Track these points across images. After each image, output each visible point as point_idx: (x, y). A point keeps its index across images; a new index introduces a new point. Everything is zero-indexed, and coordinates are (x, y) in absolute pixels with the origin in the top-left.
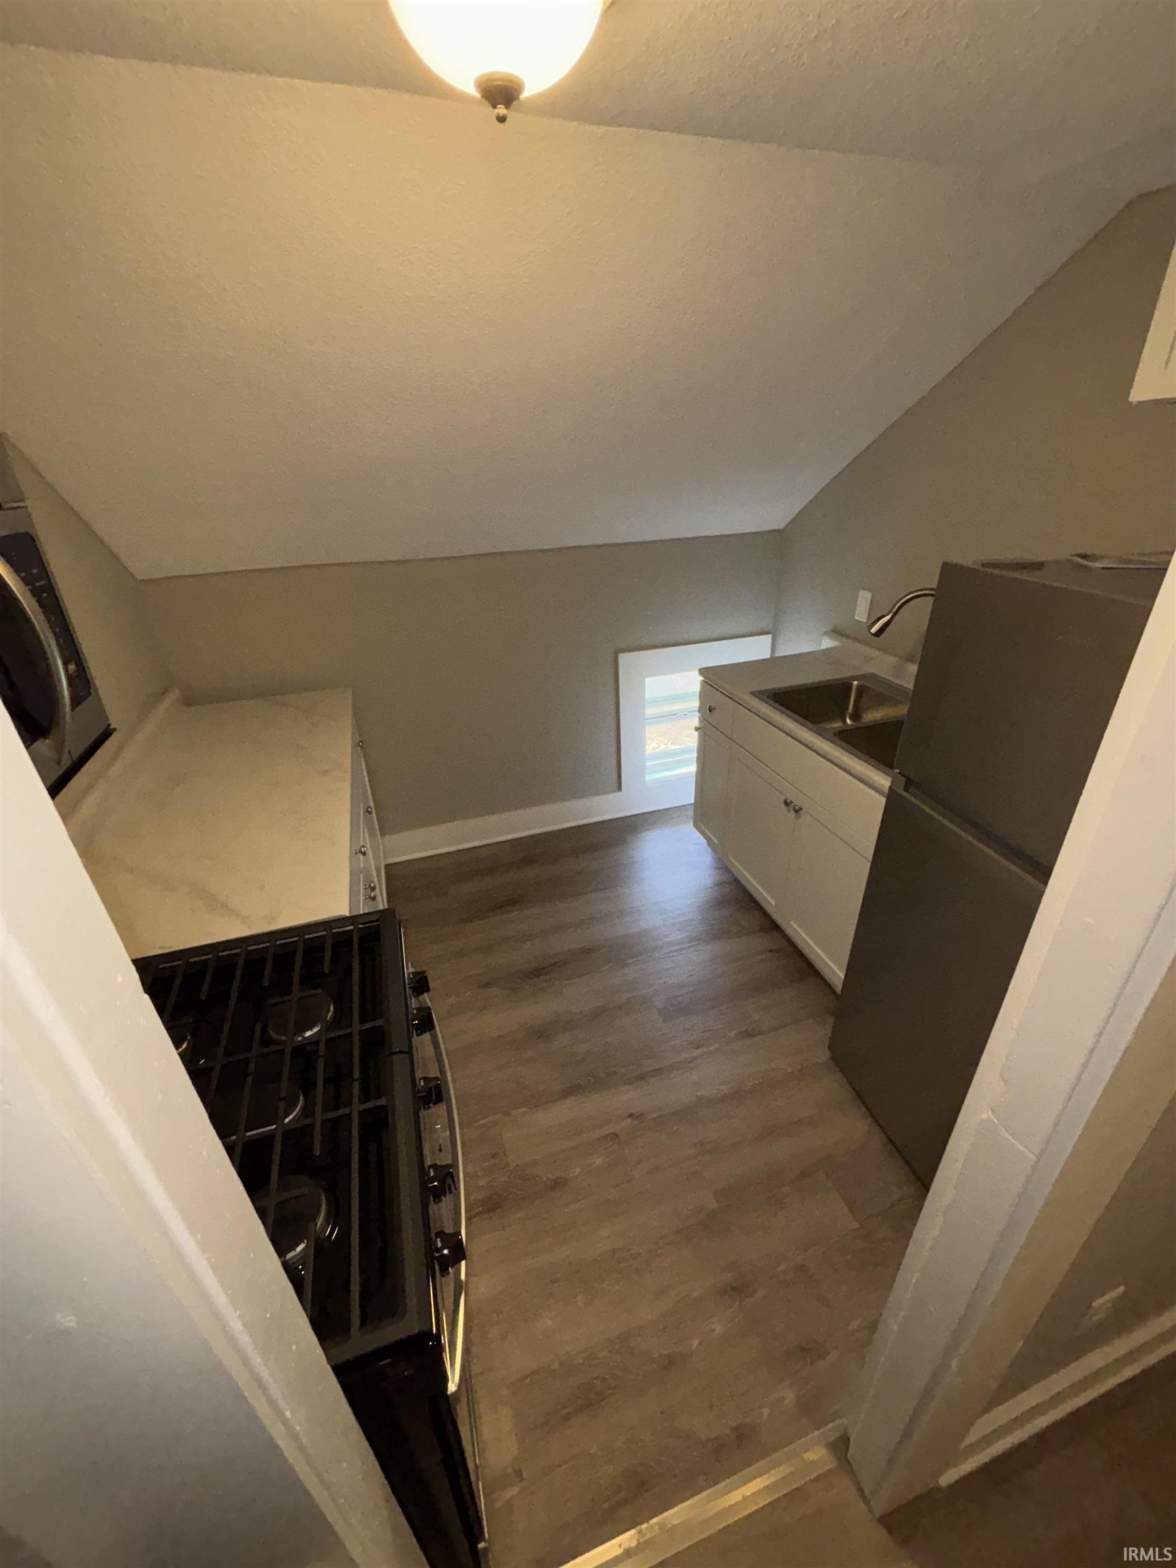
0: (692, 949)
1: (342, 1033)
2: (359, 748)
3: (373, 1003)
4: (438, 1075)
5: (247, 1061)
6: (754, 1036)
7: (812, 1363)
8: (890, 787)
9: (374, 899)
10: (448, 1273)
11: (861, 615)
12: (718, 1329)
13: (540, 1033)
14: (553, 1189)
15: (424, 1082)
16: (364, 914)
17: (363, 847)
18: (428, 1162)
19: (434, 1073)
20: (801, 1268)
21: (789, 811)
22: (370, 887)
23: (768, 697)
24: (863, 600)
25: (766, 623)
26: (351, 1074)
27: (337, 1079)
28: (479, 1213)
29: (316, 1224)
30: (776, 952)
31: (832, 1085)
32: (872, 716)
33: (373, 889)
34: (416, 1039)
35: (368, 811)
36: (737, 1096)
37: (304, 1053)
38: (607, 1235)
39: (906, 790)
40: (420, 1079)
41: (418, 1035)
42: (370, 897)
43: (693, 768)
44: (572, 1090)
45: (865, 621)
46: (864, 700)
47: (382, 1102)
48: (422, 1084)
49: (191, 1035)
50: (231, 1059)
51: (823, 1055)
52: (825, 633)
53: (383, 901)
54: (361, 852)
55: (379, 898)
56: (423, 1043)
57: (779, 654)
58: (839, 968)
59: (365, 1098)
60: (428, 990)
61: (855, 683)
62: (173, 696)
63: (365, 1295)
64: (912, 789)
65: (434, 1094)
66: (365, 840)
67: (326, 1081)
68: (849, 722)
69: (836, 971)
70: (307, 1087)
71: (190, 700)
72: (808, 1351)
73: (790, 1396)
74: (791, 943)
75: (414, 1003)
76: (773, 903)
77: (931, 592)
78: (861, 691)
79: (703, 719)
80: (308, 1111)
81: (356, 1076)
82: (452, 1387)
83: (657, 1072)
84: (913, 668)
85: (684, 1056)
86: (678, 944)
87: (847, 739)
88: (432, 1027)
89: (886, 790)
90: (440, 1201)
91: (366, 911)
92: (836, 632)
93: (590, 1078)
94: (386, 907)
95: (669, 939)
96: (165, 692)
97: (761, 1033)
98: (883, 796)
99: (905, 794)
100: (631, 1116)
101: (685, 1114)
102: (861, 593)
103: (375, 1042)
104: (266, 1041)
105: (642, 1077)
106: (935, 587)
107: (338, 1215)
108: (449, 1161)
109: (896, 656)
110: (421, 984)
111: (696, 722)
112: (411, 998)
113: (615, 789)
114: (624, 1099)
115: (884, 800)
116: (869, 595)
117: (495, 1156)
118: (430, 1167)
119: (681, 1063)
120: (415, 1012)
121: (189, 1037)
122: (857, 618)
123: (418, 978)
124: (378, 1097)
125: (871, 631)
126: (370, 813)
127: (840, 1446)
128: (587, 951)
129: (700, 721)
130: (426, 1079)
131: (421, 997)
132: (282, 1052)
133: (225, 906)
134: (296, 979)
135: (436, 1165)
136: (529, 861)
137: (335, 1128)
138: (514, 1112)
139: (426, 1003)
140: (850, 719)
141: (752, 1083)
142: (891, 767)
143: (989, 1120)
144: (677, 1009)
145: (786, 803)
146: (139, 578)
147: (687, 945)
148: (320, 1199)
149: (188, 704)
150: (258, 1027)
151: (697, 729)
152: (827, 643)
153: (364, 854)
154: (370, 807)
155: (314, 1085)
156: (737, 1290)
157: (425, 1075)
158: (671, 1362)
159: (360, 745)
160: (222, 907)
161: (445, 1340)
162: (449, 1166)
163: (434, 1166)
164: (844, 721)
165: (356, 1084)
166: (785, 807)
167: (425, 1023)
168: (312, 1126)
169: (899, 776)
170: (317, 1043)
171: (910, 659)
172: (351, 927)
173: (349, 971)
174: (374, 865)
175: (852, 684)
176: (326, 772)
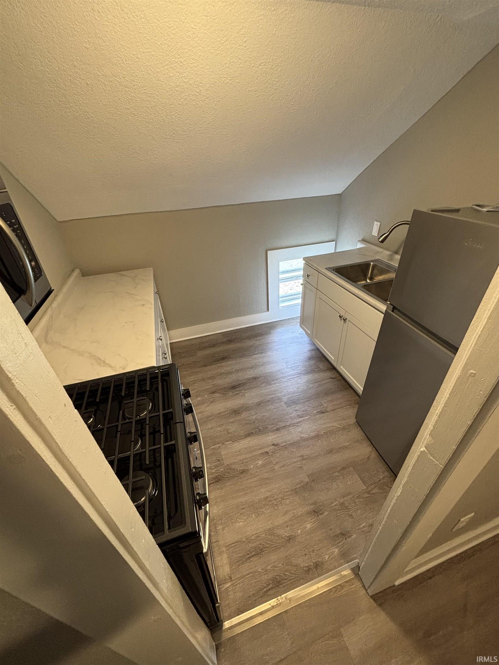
0: (299, 377)
1: (156, 414)
2: (157, 294)
3: (168, 402)
4: (195, 431)
5: (117, 426)
6: (323, 413)
7: (346, 539)
8: (386, 310)
9: (166, 358)
10: (202, 509)
11: (375, 233)
12: (309, 526)
13: (236, 412)
14: (242, 473)
15: (190, 434)
16: (162, 366)
17: (161, 337)
18: (192, 466)
19: (193, 430)
20: (342, 504)
21: (341, 320)
22: (164, 353)
23: (333, 270)
24: (376, 226)
25: (333, 237)
26: (159, 431)
27: (154, 432)
28: (213, 483)
29: (149, 490)
30: (333, 379)
31: (356, 433)
32: (379, 278)
33: (166, 354)
34: (186, 416)
35: (162, 321)
36: (317, 437)
37: (141, 422)
38: (264, 491)
39: (393, 311)
40: (188, 433)
41: (186, 415)
42: (164, 358)
43: (300, 301)
44: (249, 435)
45: (376, 235)
46: (375, 271)
47: (173, 442)
48: (189, 435)
49: (94, 416)
50: (110, 425)
51: (353, 420)
52: (359, 241)
53: (170, 359)
54: (160, 339)
55: (168, 358)
56: (189, 418)
57: (338, 251)
58: (361, 386)
59: (166, 441)
60: (190, 396)
61: (372, 263)
62: (77, 272)
63: (170, 518)
64: (395, 311)
65: (194, 438)
66: (161, 334)
67: (150, 434)
68: (368, 281)
69: (360, 388)
70: (142, 436)
71: (85, 274)
72: (344, 535)
73: (336, 551)
74: (341, 375)
75: (185, 402)
76: (333, 359)
77: (408, 223)
78: (374, 267)
79: (304, 280)
80: (143, 446)
81: (162, 432)
82: (205, 550)
83: (284, 427)
84: (398, 257)
85: (295, 421)
86: (293, 375)
87: (367, 288)
88: (192, 411)
89: (384, 312)
90: (198, 481)
91: (163, 364)
92: (364, 240)
93: (257, 430)
94: (171, 363)
95: (289, 374)
96: (73, 270)
97: (327, 412)
98: (383, 313)
99: (392, 313)
100: (273, 445)
101: (295, 444)
102: (375, 223)
103: (169, 419)
104: (124, 418)
105: (278, 430)
106: (410, 221)
107: (157, 485)
108: (201, 466)
109: (390, 251)
110: (187, 394)
111: (301, 281)
112: (183, 399)
113: (266, 310)
114: (271, 438)
115: (383, 315)
116: (379, 224)
117: (219, 460)
118: (193, 468)
119: (294, 423)
120: (185, 406)
121: (93, 416)
122: (373, 234)
123: (186, 391)
124: (171, 440)
125: (380, 240)
126: (163, 322)
127: (356, 570)
128: (255, 378)
129: (303, 281)
130: (190, 433)
131: (187, 399)
132: (131, 422)
133: (104, 362)
134: (136, 393)
135: (196, 467)
136: (230, 341)
137: (154, 453)
138: (226, 443)
139: (189, 402)
140: (369, 279)
141: (323, 432)
142: (386, 300)
143: (424, 451)
144: (292, 402)
145: (340, 317)
146: (59, 220)
147: (297, 376)
148: (150, 481)
149: (83, 276)
150: (121, 412)
151: (302, 284)
152: (360, 245)
153: (161, 340)
154: (163, 319)
155: (145, 435)
156: (316, 512)
157: (190, 431)
158: (290, 539)
159: (158, 292)
160: (103, 363)
161: (202, 534)
162: (201, 467)
163: (195, 467)
164: (366, 281)
165: (162, 436)
166: (339, 318)
167: (189, 410)
168: (145, 452)
169: (390, 305)
170: (145, 419)
171: (396, 253)
172: (158, 371)
173: (157, 389)
174: (166, 343)
175: (371, 264)
176: (143, 305)
